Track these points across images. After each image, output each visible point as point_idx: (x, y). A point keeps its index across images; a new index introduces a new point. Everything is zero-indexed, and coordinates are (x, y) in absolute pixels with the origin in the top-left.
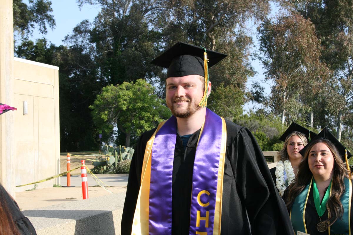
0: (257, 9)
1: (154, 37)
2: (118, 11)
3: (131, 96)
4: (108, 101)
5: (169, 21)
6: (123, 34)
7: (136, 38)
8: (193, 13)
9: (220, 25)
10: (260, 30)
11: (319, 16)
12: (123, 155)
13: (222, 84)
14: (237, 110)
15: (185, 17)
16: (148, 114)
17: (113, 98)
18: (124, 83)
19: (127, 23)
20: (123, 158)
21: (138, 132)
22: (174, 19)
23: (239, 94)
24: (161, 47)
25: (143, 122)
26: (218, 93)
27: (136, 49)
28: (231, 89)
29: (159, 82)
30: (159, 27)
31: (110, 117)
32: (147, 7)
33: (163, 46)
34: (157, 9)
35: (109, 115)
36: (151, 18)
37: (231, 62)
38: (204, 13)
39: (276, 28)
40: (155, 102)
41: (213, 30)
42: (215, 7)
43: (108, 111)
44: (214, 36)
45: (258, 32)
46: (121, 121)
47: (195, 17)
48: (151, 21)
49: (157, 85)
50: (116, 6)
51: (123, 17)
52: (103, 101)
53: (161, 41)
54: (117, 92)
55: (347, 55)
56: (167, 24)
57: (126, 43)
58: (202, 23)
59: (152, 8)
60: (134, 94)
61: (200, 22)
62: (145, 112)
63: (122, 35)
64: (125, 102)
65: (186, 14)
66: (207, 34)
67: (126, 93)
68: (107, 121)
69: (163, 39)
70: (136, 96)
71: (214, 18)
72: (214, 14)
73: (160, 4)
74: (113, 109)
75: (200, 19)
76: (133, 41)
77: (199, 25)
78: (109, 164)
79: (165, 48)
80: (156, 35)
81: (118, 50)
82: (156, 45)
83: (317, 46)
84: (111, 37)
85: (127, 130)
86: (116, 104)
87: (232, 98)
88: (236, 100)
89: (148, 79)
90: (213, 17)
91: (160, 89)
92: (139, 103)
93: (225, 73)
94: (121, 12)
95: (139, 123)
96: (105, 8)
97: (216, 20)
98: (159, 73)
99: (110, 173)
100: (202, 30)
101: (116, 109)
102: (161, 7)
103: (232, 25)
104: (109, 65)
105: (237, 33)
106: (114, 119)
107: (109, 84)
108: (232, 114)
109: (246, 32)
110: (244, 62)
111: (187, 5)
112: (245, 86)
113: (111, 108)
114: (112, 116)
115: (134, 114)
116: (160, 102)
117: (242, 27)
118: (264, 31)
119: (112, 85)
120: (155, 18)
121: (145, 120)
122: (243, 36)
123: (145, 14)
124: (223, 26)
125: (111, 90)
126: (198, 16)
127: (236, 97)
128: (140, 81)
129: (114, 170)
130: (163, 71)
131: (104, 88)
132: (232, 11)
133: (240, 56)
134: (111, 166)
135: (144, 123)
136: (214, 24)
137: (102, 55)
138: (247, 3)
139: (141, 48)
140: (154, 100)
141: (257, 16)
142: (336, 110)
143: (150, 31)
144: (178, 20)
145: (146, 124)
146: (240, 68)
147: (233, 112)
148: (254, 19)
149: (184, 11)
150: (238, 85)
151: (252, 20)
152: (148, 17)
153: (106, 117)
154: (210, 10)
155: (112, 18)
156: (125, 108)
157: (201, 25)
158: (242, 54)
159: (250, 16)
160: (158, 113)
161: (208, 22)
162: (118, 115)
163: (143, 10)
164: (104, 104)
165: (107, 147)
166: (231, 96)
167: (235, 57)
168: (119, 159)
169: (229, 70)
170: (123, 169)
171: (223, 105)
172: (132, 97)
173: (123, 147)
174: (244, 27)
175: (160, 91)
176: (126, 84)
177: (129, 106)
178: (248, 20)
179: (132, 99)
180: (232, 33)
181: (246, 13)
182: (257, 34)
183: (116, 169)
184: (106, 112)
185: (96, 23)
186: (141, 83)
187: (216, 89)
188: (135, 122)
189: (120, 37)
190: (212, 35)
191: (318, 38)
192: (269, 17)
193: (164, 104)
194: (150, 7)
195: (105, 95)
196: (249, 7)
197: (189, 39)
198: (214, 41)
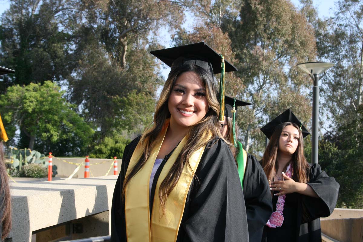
0: (172, 18)
1: (64, 38)
2: (28, 9)
3: (37, 98)
4: (13, 102)
5: (81, 24)
6: (31, 33)
7: (44, 39)
8: (106, 16)
9: (133, 31)
10: (175, 38)
11: (233, 29)
12: (28, 158)
13: (135, 91)
14: (148, 118)
15: (98, 20)
16: (56, 118)
17: (18, 99)
18: (31, 84)
19: (36, 21)
20: (28, 162)
21: (44, 136)
22: (86, 22)
23: (151, 101)
24: (71, 50)
25: (49, 126)
26: (129, 99)
27: (45, 50)
28: (142, 96)
29: (67, 85)
30: (70, 29)
31: (14, 118)
32: (57, 7)
33: (72, 49)
34: (68, 10)
35: (13, 116)
36: (61, 19)
37: (143, 69)
38: (118, 18)
39: (192, 38)
40: (63, 106)
41: (125, 35)
42: (129, 13)
43: (12, 113)
44: (126, 42)
45: (172, 40)
46: (26, 123)
47: (108, 21)
48: (61, 22)
49: (65, 88)
50: (25, 3)
51: (31, 16)
52: (7, 102)
53: (71, 44)
54: (23, 93)
55: (259, 69)
56: (78, 27)
57: (33, 43)
58: (114, 27)
59: (63, 9)
60: (41, 96)
61: (113, 26)
62: (52, 114)
63: (30, 35)
64: (31, 104)
65: (99, 18)
66: (119, 40)
67: (33, 95)
68: (11, 122)
69: (74, 41)
70: (44, 98)
71: (127, 24)
72: (128, 19)
73: (71, 5)
74: (18, 111)
75: (113, 23)
76: (42, 42)
77: (112, 29)
78: (13, 167)
79: (75, 51)
80: (66, 37)
81: (25, 49)
82: (66, 47)
83: (231, 59)
84: (17, 36)
85: (32, 133)
86: (21, 106)
87: (143, 106)
88: (147, 107)
89: (55, 82)
90: (126, 22)
91: (68, 92)
92: (46, 105)
93: (136, 80)
94: (30, 10)
95: (45, 126)
96: (13, 4)
97: (130, 25)
98: (67, 76)
99: (13, 177)
100: (114, 35)
101: (21, 111)
102: (72, 8)
103: (146, 32)
104: (13, 64)
105: (150, 40)
106: (18, 121)
107: (14, 84)
108: (142, 121)
109: (158, 40)
110: (156, 70)
111: (101, 7)
112: (156, 95)
113: (16, 109)
114: (16, 118)
115: (40, 117)
116: (68, 106)
117: (155, 34)
118: (178, 40)
119: (18, 85)
120: (66, 20)
121: (52, 124)
122: (156, 44)
123: (55, 14)
124: (136, 32)
125: (17, 90)
126: (111, 20)
127: (148, 105)
128: (48, 83)
129: (18, 174)
130: (72, 74)
131: (9, 88)
132: (146, 18)
133: (152, 65)
134: (15, 169)
135: (51, 127)
136: (127, 30)
137: (8, 54)
138: (162, 11)
139: (49, 49)
140: (62, 103)
141: (171, 24)
142: (246, 123)
143: (60, 32)
144: (90, 23)
145: (52, 127)
146: (152, 76)
147: (144, 120)
148: (168, 27)
149: (97, 14)
150: (150, 93)
151: (165, 28)
152: (59, 18)
153: (10, 118)
154: (124, 15)
155: (20, 16)
156: (30, 110)
157: (113, 30)
158: (154, 62)
159: (165, 25)
160: (65, 117)
161: (121, 28)
162: (23, 116)
163: (54, 9)
164: (8, 105)
165: (11, 149)
166: (142, 104)
167: (147, 65)
168: (23, 162)
169: (140, 77)
170: (28, 173)
171: (134, 112)
172: (39, 98)
173: (29, 150)
174: (157, 34)
175: (68, 95)
176: (32, 85)
177: (35, 108)
178: (162, 28)
179: (39, 101)
180: (145, 40)
181: (161, 21)
182: (171, 42)
183: (20, 173)
184: (10, 114)
185: (2, 19)
186: (49, 86)
187: (128, 95)
188: (40, 125)
189: (28, 36)
190: (125, 41)
191: (232, 51)
192: (183, 26)
193: (72, 109)
194: (61, 7)
195: (9, 96)
196: (164, 15)
197: (100, 43)
198: (126, 47)
